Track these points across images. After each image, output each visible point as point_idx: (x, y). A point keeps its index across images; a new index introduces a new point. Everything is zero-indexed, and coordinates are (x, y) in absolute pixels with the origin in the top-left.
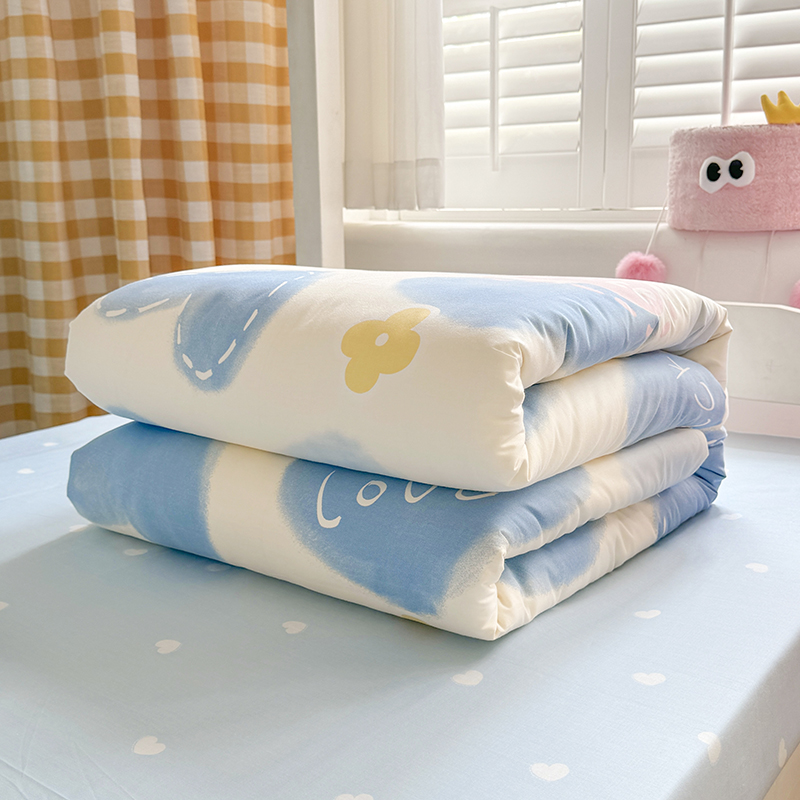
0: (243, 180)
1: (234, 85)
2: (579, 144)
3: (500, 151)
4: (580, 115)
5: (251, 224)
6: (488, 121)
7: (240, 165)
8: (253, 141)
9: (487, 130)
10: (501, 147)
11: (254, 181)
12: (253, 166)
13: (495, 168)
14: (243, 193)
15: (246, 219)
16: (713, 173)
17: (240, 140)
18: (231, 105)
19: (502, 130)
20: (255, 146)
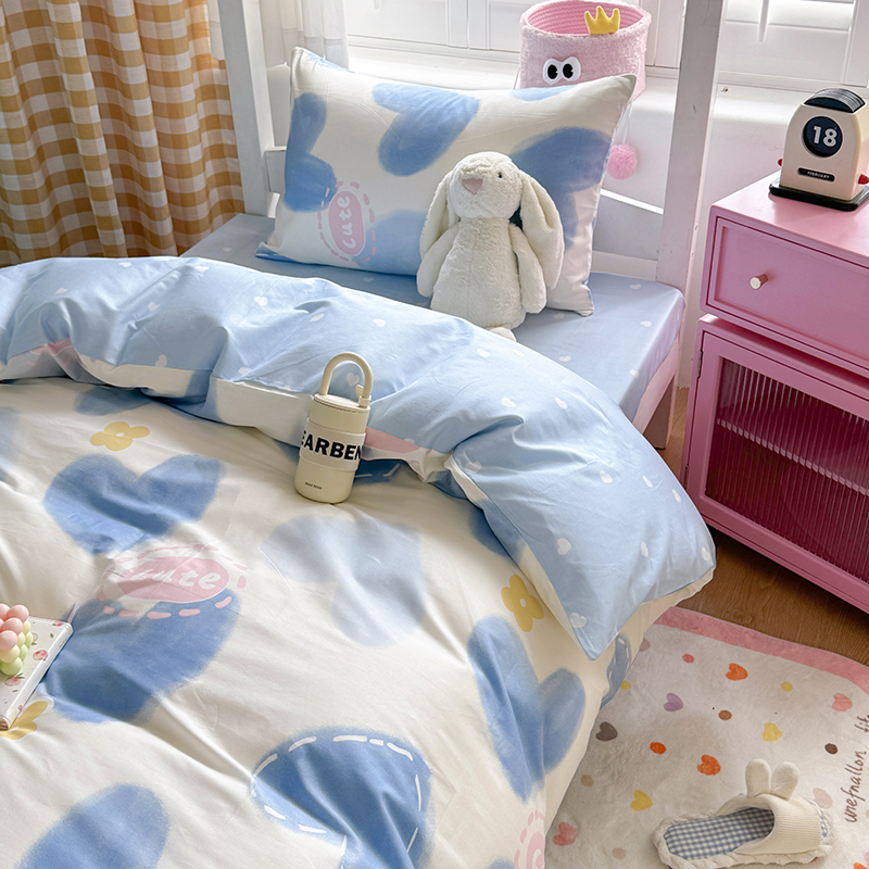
16: (552, 72)
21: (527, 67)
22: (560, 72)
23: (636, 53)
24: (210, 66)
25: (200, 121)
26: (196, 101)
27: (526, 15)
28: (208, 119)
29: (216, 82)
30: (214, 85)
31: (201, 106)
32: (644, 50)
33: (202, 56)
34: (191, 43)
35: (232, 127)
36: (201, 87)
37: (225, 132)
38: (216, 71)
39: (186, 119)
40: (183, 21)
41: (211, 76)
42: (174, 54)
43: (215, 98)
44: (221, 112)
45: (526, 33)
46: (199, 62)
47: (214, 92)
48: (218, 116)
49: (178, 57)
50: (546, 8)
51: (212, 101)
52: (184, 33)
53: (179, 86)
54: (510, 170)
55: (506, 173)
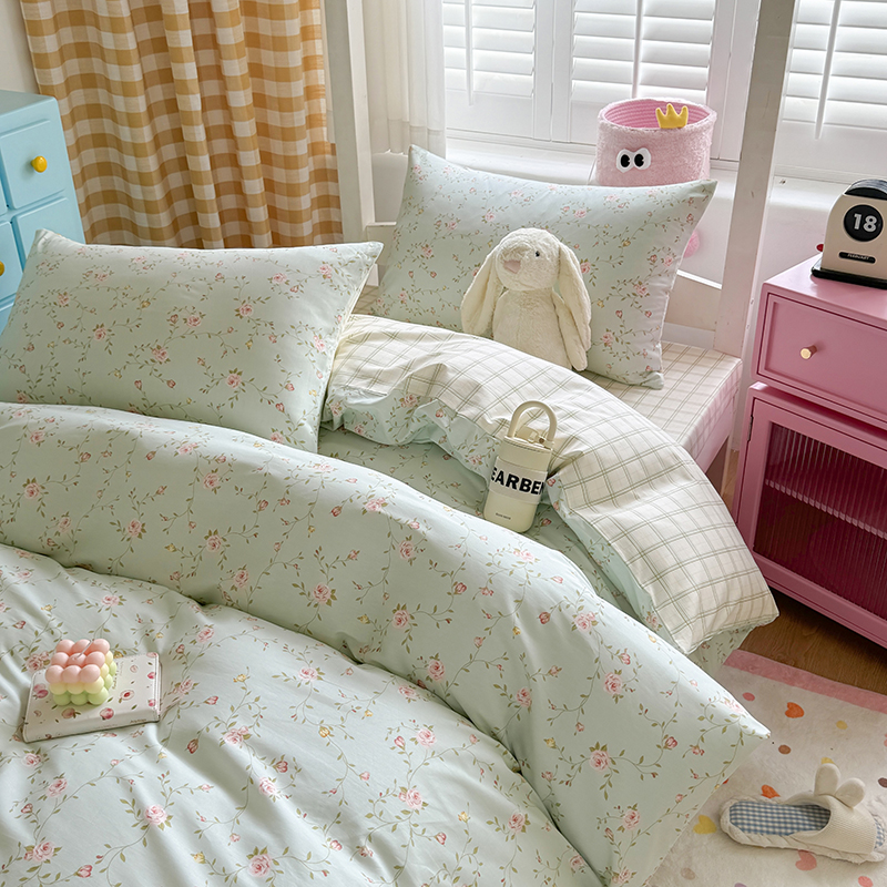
0: (288, 125)
1: (278, 53)
2: (533, 92)
3: (474, 89)
4: (533, 71)
5: (296, 157)
6: (465, 65)
7: (285, 114)
8: (293, 96)
9: (465, 72)
10: (475, 86)
11: (296, 125)
12: (295, 113)
13: (471, 103)
14: (288, 135)
15: (292, 154)
16: (625, 161)
17: (284, 95)
19: (476, 73)
20: (296, 98)
21: (602, 158)
22: (632, 161)
23: (701, 147)
24: (324, 153)
25: (312, 200)
26: (310, 182)
27: (603, 111)
28: (319, 198)
29: (328, 167)
30: (326, 169)
31: (314, 186)
32: (709, 143)
33: (317, 143)
34: (308, 131)
35: (339, 207)
36: (315, 171)
37: (333, 210)
38: (328, 157)
39: (303, 198)
40: (303, 111)
41: (324, 160)
42: (295, 140)
43: (327, 180)
44: (331, 193)
45: (603, 127)
46: (314, 149)
47: (325, 175)
48: (328, 196)
49: (297, 143)
50: (621, 106)
51: (324, 183)
52: (304, 122)
53: (297, 168)
54: (546, 247)
55: (544, 252)
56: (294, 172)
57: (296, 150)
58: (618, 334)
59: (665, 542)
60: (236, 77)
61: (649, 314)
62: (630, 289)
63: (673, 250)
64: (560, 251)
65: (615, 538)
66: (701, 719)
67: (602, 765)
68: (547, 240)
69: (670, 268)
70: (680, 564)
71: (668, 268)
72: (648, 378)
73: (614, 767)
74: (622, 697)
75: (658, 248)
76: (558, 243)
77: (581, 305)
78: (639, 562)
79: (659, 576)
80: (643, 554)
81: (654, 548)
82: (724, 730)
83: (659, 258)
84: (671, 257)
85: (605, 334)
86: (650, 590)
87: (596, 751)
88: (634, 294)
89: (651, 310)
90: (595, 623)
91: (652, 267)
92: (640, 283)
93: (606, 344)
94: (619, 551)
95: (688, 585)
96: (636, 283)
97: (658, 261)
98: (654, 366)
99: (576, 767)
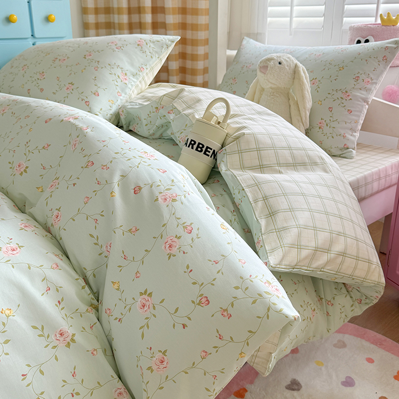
2: (323, 26)
3: (293, 28)
4: (324, 15)
5: (197, 55)
6: (289, 15)
7: (194, 32)
8: (199, 23)
9: (289, 19)
10: (294, 26)
13: (291, 35)
15: (195, 53)
17: (195, 22)
18: (192, 9)
19: (295, 19)
54: (287, 61)
55: (284, 62)
56: (195, 62)
57: (197, 51)
58: (328, 121)
59: (285, 195)
60: (169, 8)
61: (350, 112)
62: (340, 94)
63: (371, 75)
64: (296, 66)
65: (248, 186)
66: (237, 288)
67: (146, 308)
68: (289, 58)
69: (369, 86)
70: (291, 210)
71: (366, 86)
72: (345, 151)
73: (153, 312)
74: (174, 256)
75: (361, 72)
76: (296, 61)
77: (303, 97)
78: (260, 204)
79: (271, 214)
80: (265, 198)
81: (275, 196)
82: (254, 302)
83: (361, 78)
84: (370, 80)
85: (320, 121)
86: (263, 222)
87: (144, 296)
88: (342, 98)
89: (352, 109)
90: (174, 200)
91: (355, 83)
92: (346, 92)
93: (320, 128)
94: (249, 194)
95: (292, 223)
96: (344, 91)
97: (360, 80)
98: (349, 145)
99: (128, 308)
